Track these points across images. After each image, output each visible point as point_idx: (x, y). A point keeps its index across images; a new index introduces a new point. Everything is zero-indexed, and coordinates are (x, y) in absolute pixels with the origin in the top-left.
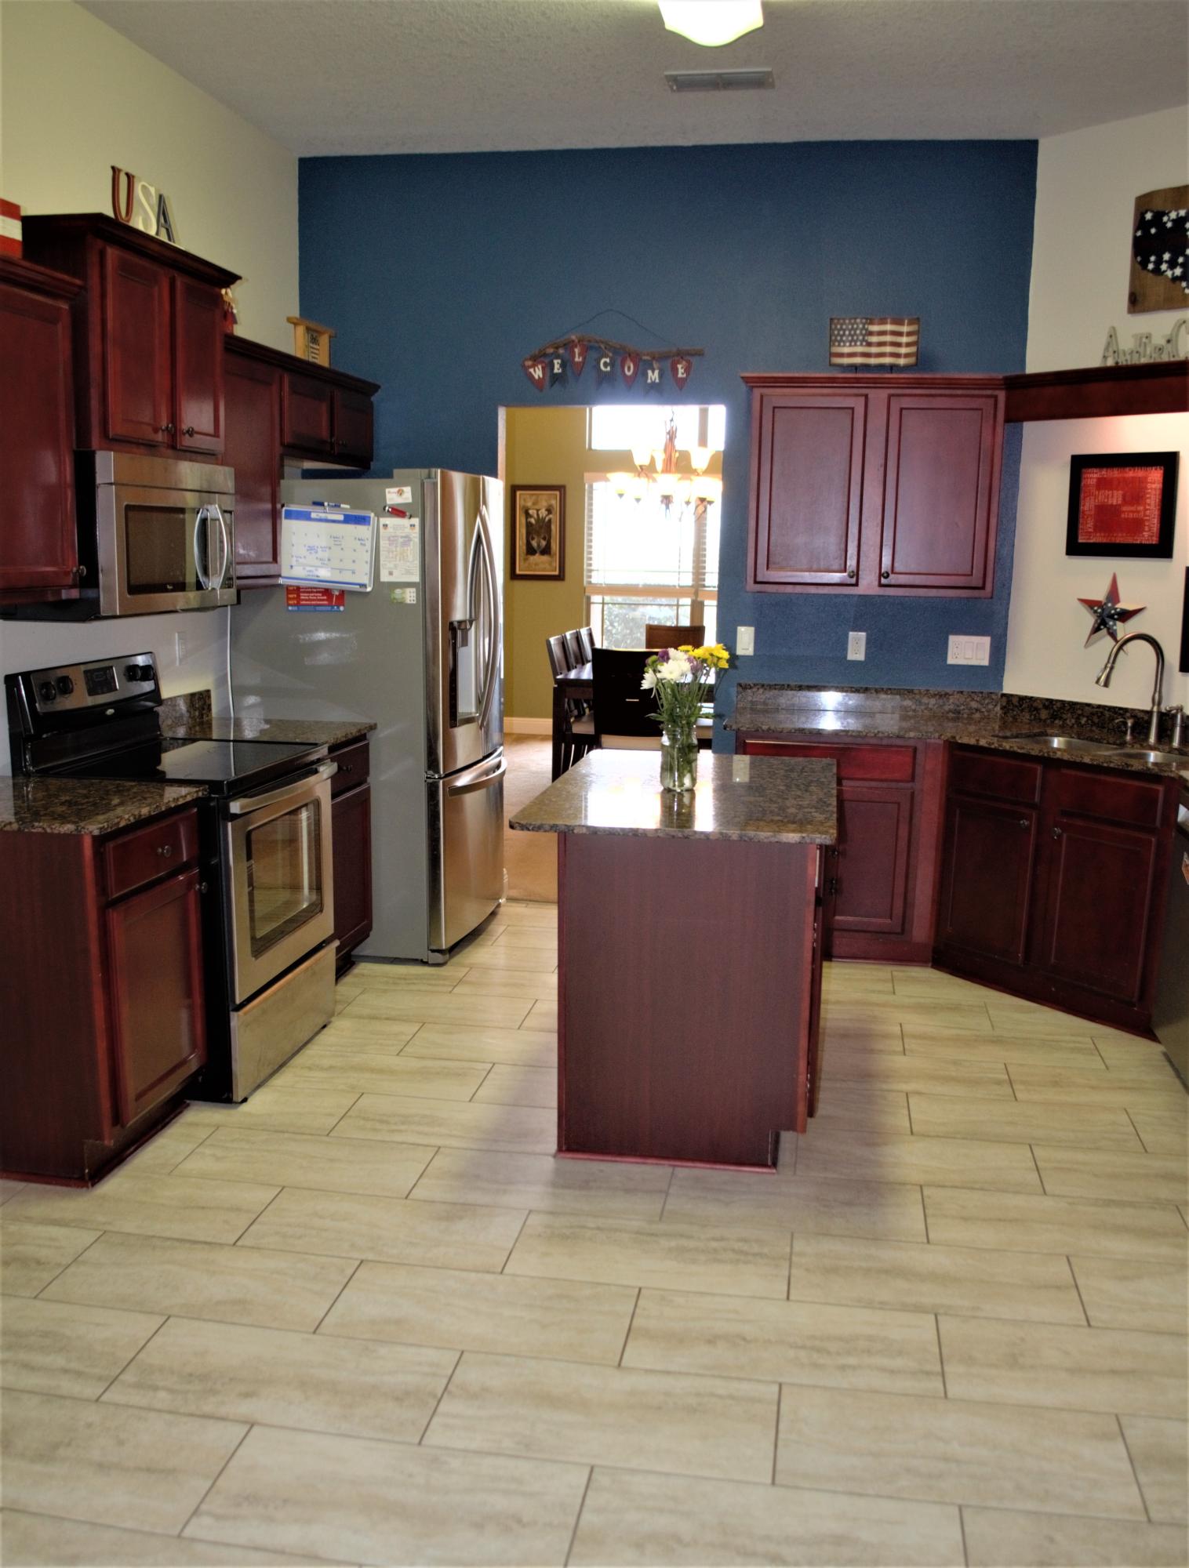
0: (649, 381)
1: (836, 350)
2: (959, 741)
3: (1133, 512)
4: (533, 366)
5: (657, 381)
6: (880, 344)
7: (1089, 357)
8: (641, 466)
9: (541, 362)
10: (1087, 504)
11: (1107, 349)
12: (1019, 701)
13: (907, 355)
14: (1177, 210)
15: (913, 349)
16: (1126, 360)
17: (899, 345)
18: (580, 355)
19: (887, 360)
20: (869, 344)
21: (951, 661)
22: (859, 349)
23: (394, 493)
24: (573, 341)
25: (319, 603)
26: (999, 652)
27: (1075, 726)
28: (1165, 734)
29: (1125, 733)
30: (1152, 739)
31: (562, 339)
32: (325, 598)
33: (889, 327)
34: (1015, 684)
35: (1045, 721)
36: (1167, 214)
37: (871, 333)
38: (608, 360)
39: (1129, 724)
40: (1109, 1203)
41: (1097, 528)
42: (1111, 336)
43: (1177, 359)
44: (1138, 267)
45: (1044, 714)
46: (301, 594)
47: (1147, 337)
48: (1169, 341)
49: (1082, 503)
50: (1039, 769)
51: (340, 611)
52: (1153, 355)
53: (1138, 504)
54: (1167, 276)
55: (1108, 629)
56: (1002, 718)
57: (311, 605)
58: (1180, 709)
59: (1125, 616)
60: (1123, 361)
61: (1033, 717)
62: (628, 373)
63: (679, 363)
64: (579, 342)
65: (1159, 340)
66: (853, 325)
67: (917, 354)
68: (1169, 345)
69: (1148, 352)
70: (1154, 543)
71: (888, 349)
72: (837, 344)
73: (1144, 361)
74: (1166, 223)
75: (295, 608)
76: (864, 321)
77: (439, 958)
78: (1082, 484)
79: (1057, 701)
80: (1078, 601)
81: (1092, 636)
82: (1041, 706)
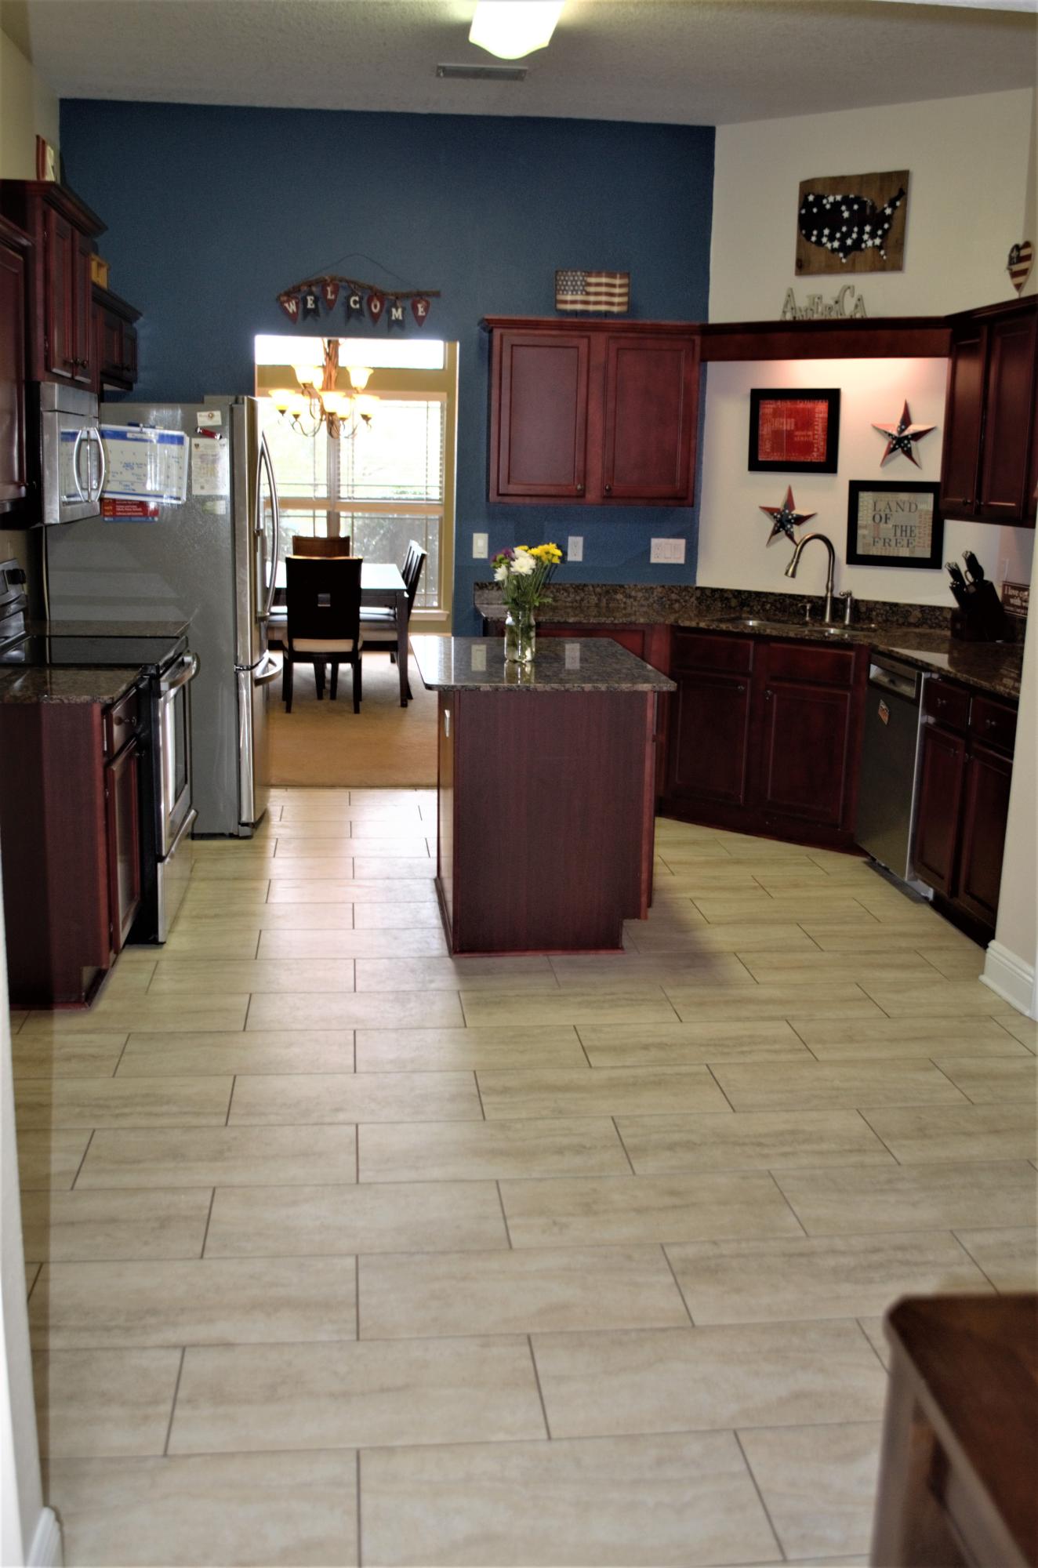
0: (393, 318)
1: (560, 297)
2: (682, 625)
3: (804, 436)
4: (288, 301)
5: (401, 318)
6: (597, 294)
7: (772, 313)
8: (304, 385)
9: (296, 298)
10: (765, 430)
11: (786, 306)
12: (711, 593)
13: (619, 304)
14: (834, 195)
15: (624, 299)
16: (802, 316)
17: (612, 295)
18: (332, 293)
19: (603, 308)
20: (588, 294)
21: (654, 560)
22: (579, 297)
23: (204, 416)
24: (326, 280)
25: (133, 514)
26: (692, 552)
27: (761, 611)
28: (837, 616)
29: (805, 615)
30: (827, 619)
31: (314, 278)
32: (140, 509)
33: (604, 280)
34: (707, 577)
35: (734, 608)
36: (827, 198)
37: (589, 285)
38: (357, 299)
39: (808, 608)
40: (868, 952)
41: (773, 449)
42: (789, 296)
43: (843, 317)
44: (804, 238)
45: (734, 602)
46: (117, 506)
47: (819, 298)
48: (837, 302)
49: (760, 428)
50: (752, 643)
51: (154, 522)
52: (824, 313)
53: (808, 430)
54: (827, 248)
55: (786, 532)
56: (697, 607)
57: (127, 516)
58: (849, 594)
59: (800, 520)
60: (800, 316)
61: (724, 605)
62: (375, 311)
63: (419, 302)
64: (331, 281)
65: (828, 300)
66: (574, 276)
67: (628, 303)
68: (837, 305)
69: (820, 310)
70: (822, 461)
71: (604, 298)
72: (561, 292)
73: (816, 317)
74: (825, 205)
75: (111, 519)
76: (583, 274)
77: (246, 831)
78: (761, 413)
79: (745, 591)
80: (759, 510)
81: (774, 537)
82: (731, 596)
